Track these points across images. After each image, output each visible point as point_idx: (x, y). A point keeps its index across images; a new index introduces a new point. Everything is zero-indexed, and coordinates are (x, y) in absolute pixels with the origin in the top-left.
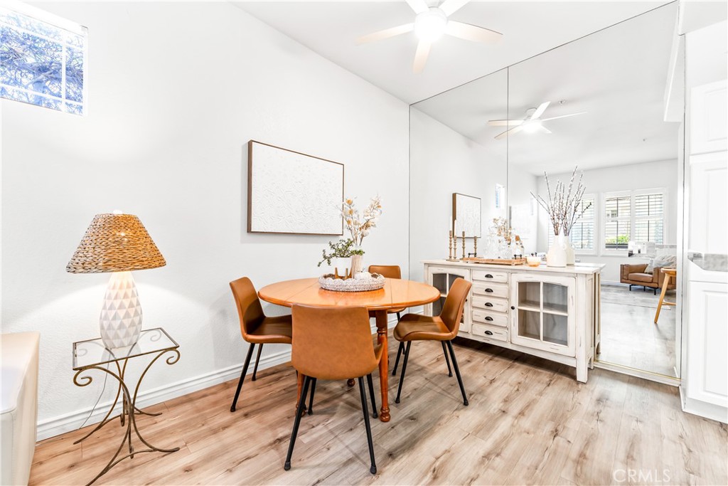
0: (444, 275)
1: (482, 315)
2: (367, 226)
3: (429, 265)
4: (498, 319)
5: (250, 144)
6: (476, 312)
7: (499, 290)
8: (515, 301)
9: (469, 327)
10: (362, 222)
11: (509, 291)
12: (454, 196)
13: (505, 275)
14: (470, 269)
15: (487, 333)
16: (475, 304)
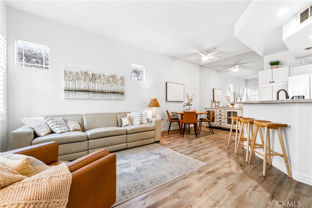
0: (210, 111)
1: (219, 120)
2: (192, 99)
3: (206, 109)
4: (223, 121)
5: (166, 83)
6: (217, 119)
7: (223, 114)
8: (226, 116)
9: (216, 124)
10: (191, 98)
11: (225, 114)
12: (213, 89)
13: (224, 110)
14: (216, 109)
15: (220, 124)
16: (217, 117)
